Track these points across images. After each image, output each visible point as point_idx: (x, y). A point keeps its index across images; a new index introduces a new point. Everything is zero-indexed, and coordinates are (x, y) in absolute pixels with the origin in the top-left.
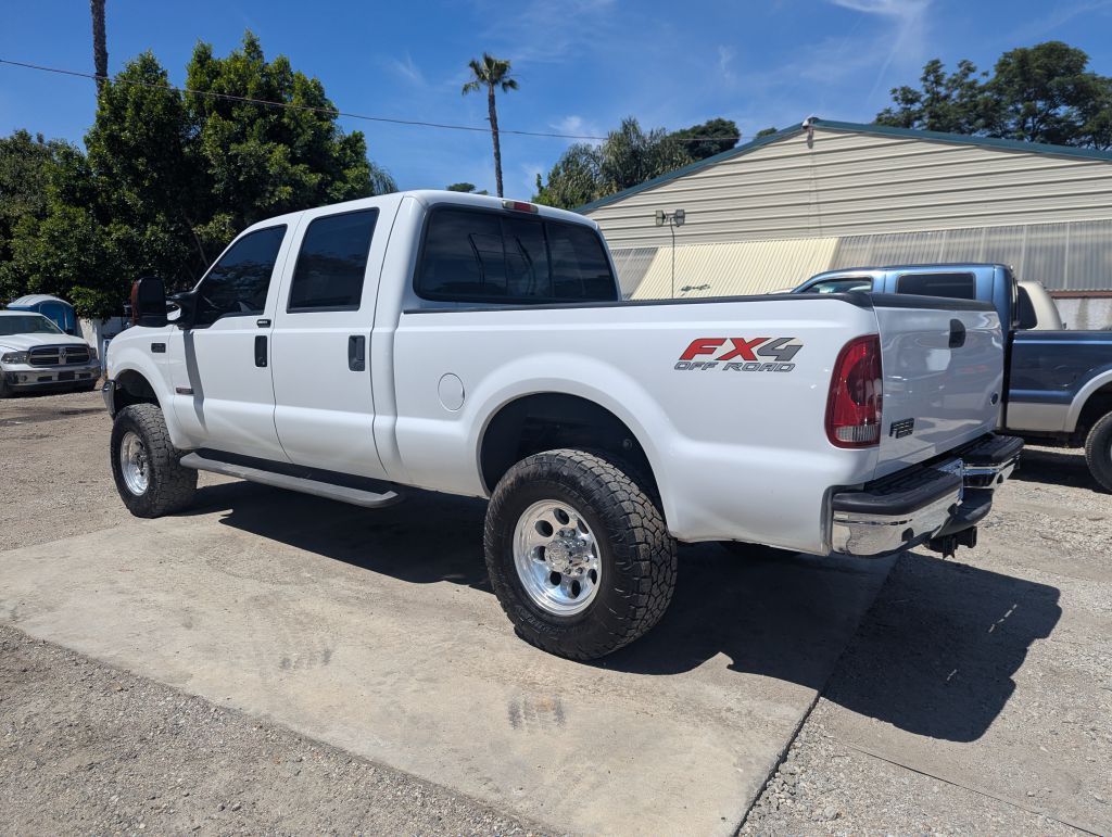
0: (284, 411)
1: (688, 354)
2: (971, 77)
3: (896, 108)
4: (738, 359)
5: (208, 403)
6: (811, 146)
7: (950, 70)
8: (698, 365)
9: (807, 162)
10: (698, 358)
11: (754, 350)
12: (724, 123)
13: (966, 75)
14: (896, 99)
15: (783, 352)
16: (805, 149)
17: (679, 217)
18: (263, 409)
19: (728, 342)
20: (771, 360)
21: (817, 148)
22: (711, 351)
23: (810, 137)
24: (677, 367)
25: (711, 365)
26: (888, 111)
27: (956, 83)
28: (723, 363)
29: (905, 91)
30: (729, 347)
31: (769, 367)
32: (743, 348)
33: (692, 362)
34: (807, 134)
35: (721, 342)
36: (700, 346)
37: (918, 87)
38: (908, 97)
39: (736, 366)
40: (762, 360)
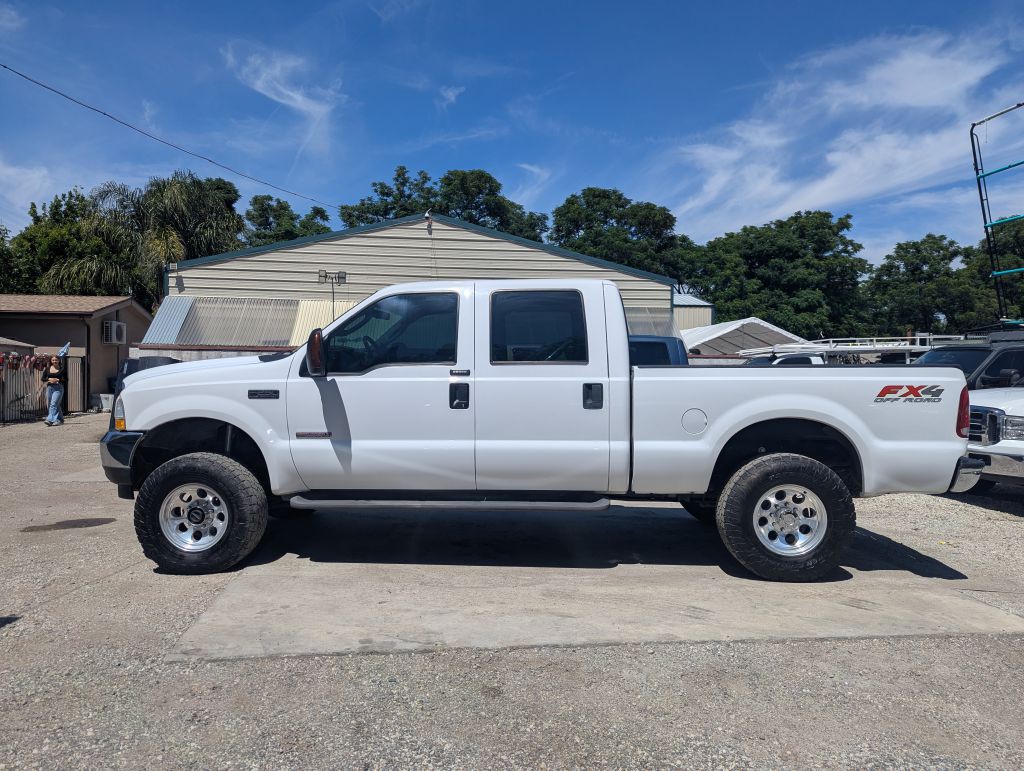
0: (483, 444)
1: (882, 394)
3: (376, 198)
4: (911, 396)
5: (357, 445)
6: (430, 233)
7: (413, 176)
8: (888, 399)
9: (428, 244)
10: (888, 396)
11: (920, 392)
13: (424, 182)
14: (376, 191)
15: (935, 393)
16: (425, 234)
17: (341, 278)
18: (466, 444)
20: (929, 396)
21: (435, 235)
22: (895, 393)
23: (430, 226)
24: (876, 401)
25: (896, 399)
26: (370, 199)
28: (903, 398)
29: (382, 186)
30: (905, 390)
31: (928, 400)
32: (913, 390)
33: (884, 398)
34: (427, 224)
35: (901, 387)
36: (888, 390)
37: (391, 184)
38: (384, 191)
39: (910, 400)
40: (924, 397)
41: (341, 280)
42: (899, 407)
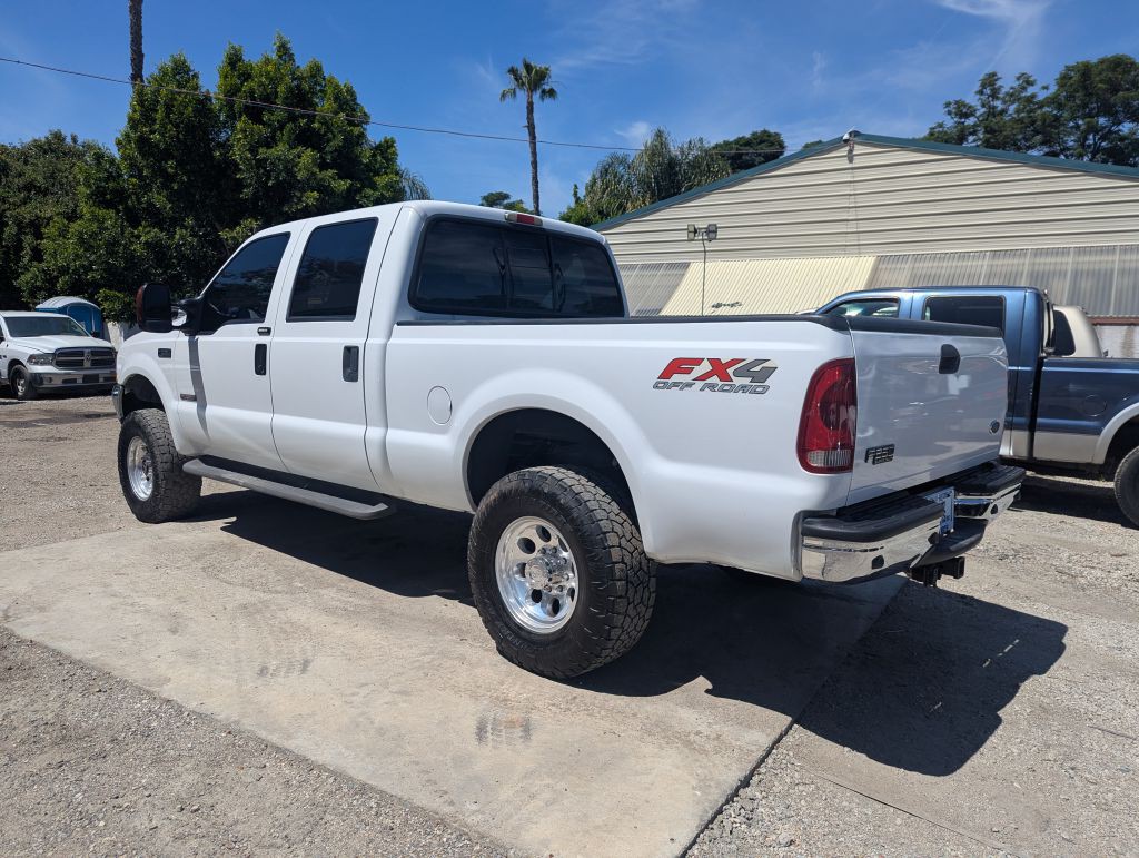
0: (284, 421)
1: (666, 374)
2: (1030, 91)
3: (950, 122)
4: (714, 379)
5: (211, 410)
6: (851, 161)
7: (1007, 83)
8: (675, 384)
9: (847, 177)
10: (676, 378)
11: (730, 371)
12: (769, 135)
13: (1024, 89)
14: (949, 113)
15: (757, 374)
16: (845, 164)
17: (711, 232)
18: (263, 417)
19: (706, 362)
20: (746, 381)
21: (858, 162)
22: (688, 371)
23: (851, 151)
24: (656, 387)
25: (689, 385)
26: (940, 125)
27: (1013, 96)
28: (700, 384)
29: (960, 104)
30: (706, 367)
31: (743, 388)
32: (719, 368)
33: (670, 381)
34: (847, 148)
35: (698, 361)
36: (679, 366)
37: (972, 100)
38: (962, 111)
39: (712, 387)
40: (738, 381)
41: (712, 235)
42: (694, 400)
